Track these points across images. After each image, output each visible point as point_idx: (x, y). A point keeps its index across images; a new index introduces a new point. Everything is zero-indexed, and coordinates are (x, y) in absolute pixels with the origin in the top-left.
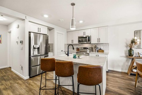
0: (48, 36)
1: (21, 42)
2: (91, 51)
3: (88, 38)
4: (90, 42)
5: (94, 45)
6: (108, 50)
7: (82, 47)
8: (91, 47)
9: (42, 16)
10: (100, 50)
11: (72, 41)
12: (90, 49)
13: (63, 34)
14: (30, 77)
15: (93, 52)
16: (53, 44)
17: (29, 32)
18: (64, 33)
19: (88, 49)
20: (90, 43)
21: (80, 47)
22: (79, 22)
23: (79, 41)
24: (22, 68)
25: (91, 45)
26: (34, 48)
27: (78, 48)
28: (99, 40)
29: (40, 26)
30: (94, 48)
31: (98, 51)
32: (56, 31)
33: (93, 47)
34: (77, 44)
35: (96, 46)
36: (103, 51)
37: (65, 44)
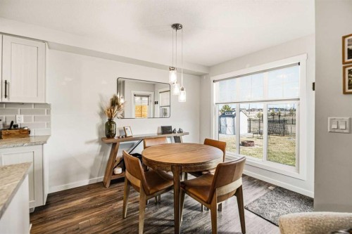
10: (13, 131)
28: (3, 87)
36: (24, 133)
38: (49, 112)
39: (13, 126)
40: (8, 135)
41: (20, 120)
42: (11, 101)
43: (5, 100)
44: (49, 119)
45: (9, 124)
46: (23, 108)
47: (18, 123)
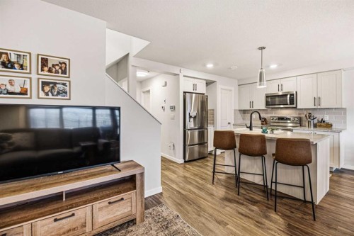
0: (207, 96)
1: (173, 108)
2: (299, 125)
3: (290, 97)
4: (294, 106)
5: (305, 113)
6: (345, 122)
7: (273, 115)
8: (297, 116)
9: (204, 65)
10: (323, 124)
11: (251, 103)
12: (295, 121)
13: (230, 90)
14: (185, 162)
15: (303, 128)
16: (213, 110)
17: (185, 92)
18: (233, 89)
19: (289, 121)
20: (296, 107)
21: (269, 115)
22: (268, 66)
23: (267, 104)
24: (174, 146)
25: (298, 112)
26: (190, 117)
27: (265, 119)
28: (317, 100)
29: (196, 81)
30: (304, 119)
31: (315, 126)
32: (219, 86)
33: (303, 116)
34: (263, 110)
35: (310, 113)
36: (329, 126)
37: (235, 110)
38: (345, 113)
39: (323, 121)
40: (320, 126)
41: (327, 118)
42: (322, 107)
43: (319, 107)
44: (345, 118)
45: (320, 120)
46: (328, 111)
47: (325, 119)
